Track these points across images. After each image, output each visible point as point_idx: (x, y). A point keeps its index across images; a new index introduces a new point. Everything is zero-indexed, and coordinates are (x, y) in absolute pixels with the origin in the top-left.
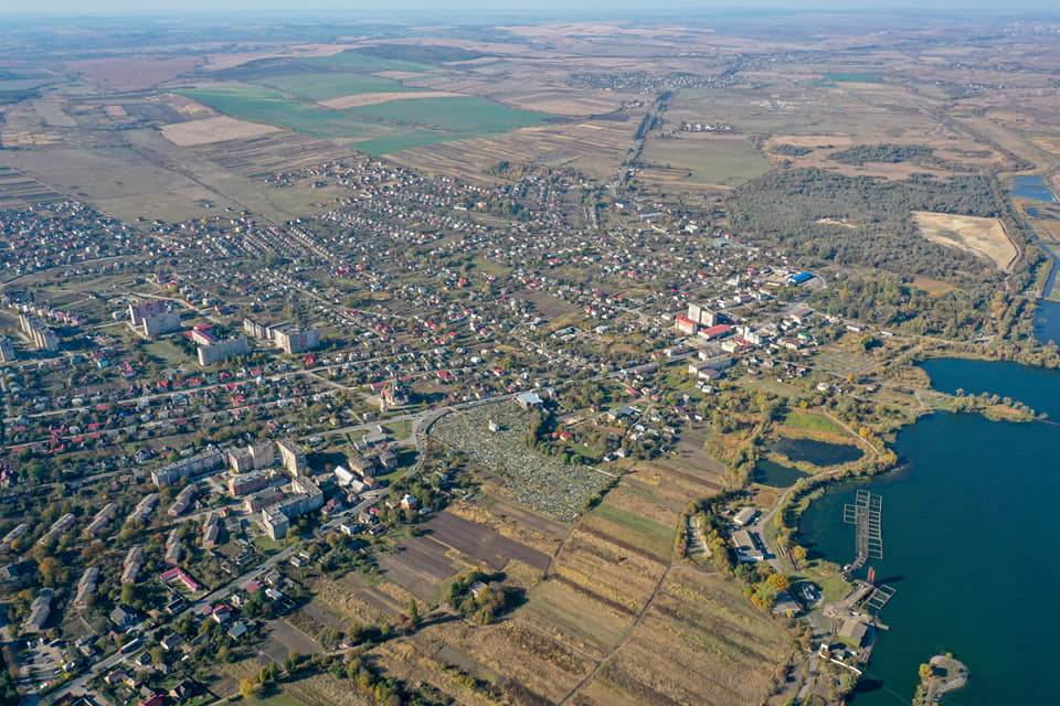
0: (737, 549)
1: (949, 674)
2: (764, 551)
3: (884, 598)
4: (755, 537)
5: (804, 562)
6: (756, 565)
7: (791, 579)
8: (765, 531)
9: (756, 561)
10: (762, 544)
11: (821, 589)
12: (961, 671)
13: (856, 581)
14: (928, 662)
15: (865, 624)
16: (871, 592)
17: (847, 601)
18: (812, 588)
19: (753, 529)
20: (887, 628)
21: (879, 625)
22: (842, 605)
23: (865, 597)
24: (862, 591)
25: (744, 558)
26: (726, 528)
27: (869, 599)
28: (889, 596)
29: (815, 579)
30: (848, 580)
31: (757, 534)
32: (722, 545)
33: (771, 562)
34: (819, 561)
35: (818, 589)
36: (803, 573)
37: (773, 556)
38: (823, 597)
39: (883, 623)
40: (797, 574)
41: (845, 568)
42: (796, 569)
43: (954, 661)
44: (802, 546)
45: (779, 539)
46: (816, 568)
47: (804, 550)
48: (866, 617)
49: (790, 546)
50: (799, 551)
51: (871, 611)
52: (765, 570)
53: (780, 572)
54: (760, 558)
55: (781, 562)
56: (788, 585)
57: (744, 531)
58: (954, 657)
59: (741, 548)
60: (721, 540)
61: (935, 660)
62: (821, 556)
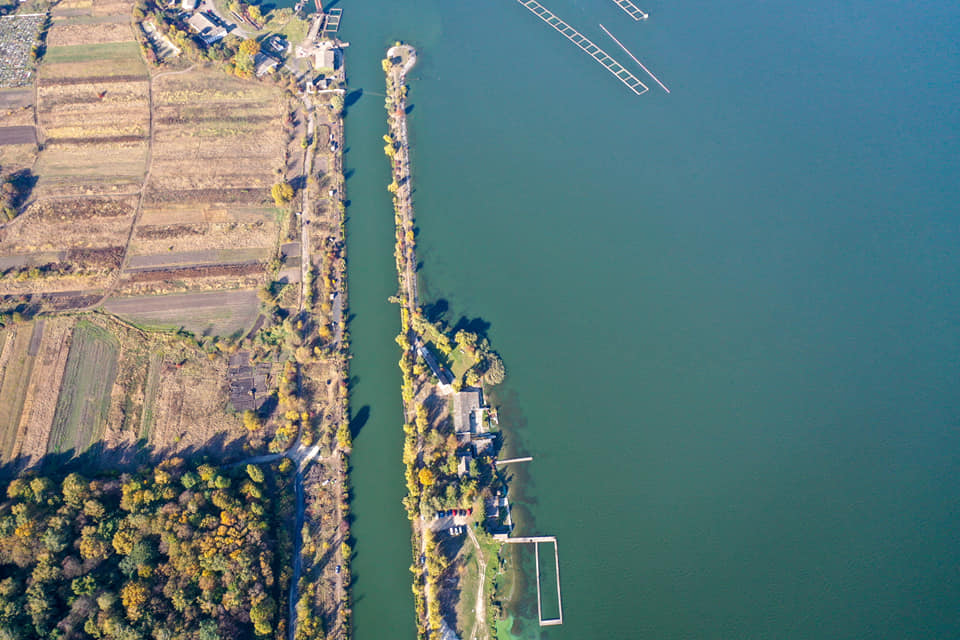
0: (200, 34)
1: (403, 58)
2: (223, 25)
3: (334, 20)
4: (209, 15)
5: (261, 19)
6: (224, 41)
7: (259, 39)
8: (215, 6)
9: (221, 39)
10: (219, 19)
11: (286, 37)
12: (410, 52)
13: (309, 16)
14: (386, 57)
15: (332, 50)
16: (324, 20)
17: (310, 37)
18: (278, 39)
19: (204, 8)
20: (347, 45)
21: (341, 45)
22: (307, 43)
23: (322, 26)
24: (317, 23)
25: (211, 40)
26: (181, 19)
27: (325, 27)
28: (338, 17)
29: (277, 30)
30: (303, 19)
31: (210, 12)
32: (185, 37)
33: (235, 32)
34: (273, 12)
35: (283, 37)
36: (265, 29)
37: (234, 26)
38: (290, 43)
39: (343, 42)
40: (261, 33)
41: (296, 8)
42: (258, 29)
43: (403, 46)
44: (253, 4)
45: (231, 7)
46: (273, 20)
47: (256, 8)
48: (329, 44)
49: (244, 10)
50: (253, 11)
51: (331, 36)
52: (234, 42)
53: (246, 38)
54: (224, 33)
55: (244, 28)
56: (258, 46)
57: (198, 14)
58: (402, 43)
59: (203, 31)
60: (182, 32)
61: (391, 53)
62: (273, 6)
